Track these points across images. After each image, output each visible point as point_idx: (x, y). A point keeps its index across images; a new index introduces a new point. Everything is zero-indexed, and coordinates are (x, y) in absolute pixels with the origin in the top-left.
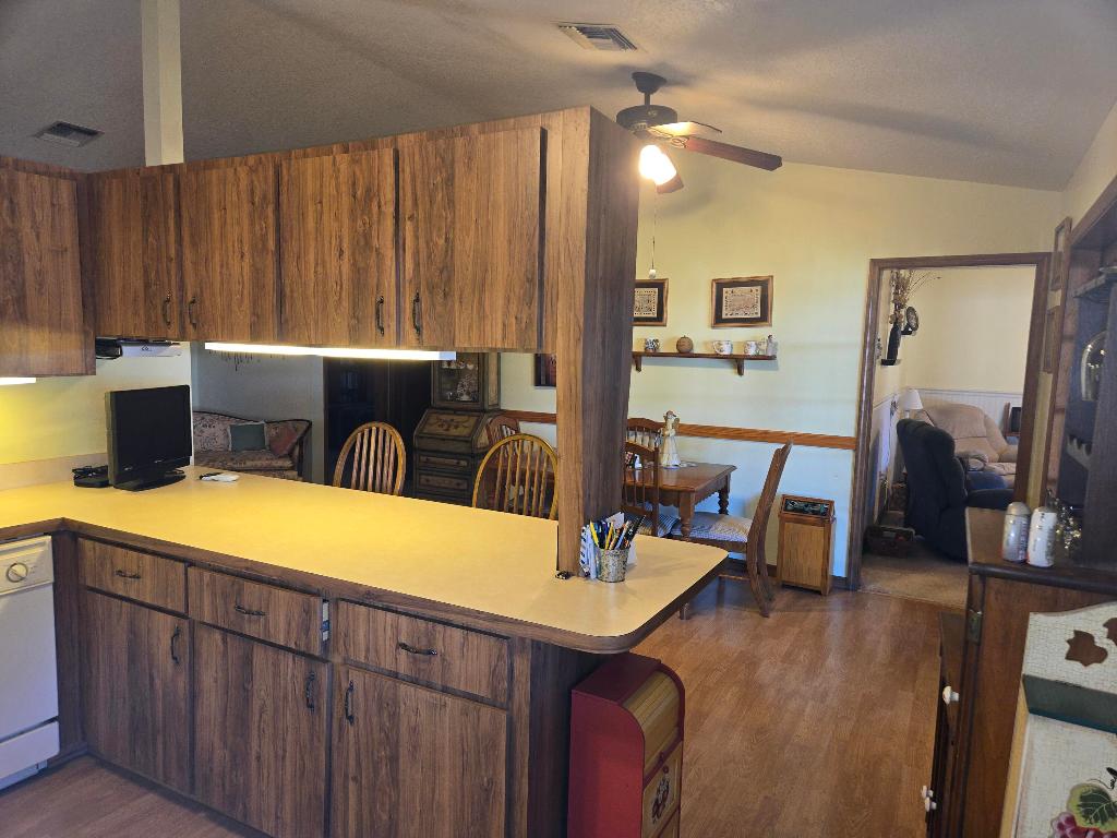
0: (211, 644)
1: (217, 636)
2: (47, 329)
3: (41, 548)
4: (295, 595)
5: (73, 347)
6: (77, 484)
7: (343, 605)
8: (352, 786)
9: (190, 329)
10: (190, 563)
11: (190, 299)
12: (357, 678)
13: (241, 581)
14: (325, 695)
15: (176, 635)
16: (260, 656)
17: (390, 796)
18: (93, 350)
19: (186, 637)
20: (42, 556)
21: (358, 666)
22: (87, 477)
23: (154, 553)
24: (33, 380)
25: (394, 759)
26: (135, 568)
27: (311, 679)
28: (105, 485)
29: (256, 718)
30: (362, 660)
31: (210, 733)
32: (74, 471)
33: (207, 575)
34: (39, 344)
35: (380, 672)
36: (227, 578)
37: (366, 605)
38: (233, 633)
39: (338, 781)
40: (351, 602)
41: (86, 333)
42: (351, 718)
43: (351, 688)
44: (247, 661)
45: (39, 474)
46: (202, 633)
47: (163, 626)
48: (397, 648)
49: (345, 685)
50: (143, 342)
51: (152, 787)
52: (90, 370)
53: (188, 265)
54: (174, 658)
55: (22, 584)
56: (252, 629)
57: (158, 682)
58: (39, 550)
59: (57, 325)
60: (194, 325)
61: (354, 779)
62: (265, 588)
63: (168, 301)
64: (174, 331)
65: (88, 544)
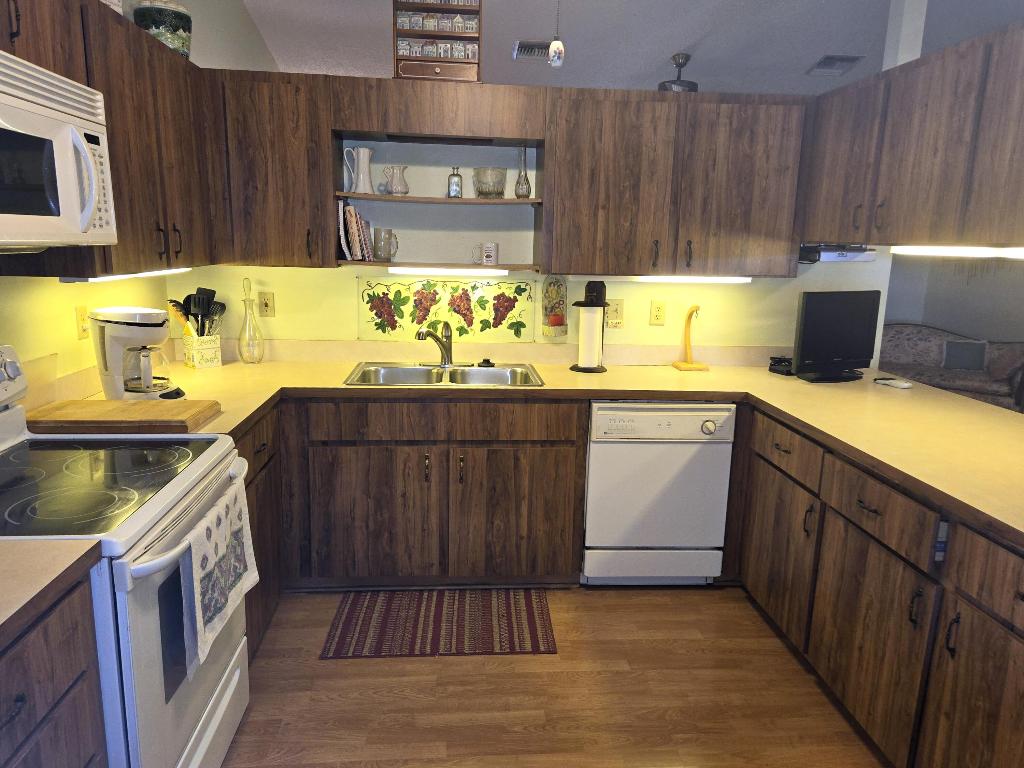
0: (835, 528)
1: (841, 522)
2: (763, 237)
3: (725, 414)
4: (913, 504)
5: (779, 253)
6: (771, 370)
7: (962, 530)
8: (943, 721)
9: (874, 231)
10: (829, 450)
11: (879, 203)
12: (964, 609)
13: (865, 476)
14: (930, 615)
15: (810, 510)
16: (874, 551)
17: (982, 754)
18: (797, 256)
19: (817, 516)
20: (728, 418)
21: (970, 600)
22: (779, 366)
23: (805, 436)
24: (749, 280)
25: (993, 717)
26: (788, 445)
27: (918, 595)
28: (789, 373)
29: (864, 611)
30: (974, 596)
31: (824, 609)
32: (772, 358)
33: (839, 463)
34: (757, 252)
35: (995, 617)
36: (855, 470)
37: (988, 538)
38: (854, 524)
39: (931, 709)
40: (971, 528)
41: (793, 241)
42: (952, 652)
43: (957, 620)
44: (862, 555)
45: (747, 357)
46: (829, 516)
47: (802, 499)
48: (1016, 597)
49: (952, 615)
50: (841, 248)
51: (780, 634)
52: (792, 274)
53: (884, 168)
54: (806, 531)
55: (711, 438)
56: (869, 525)
57: (792, 548)
58: (727, 414)
59: (772, 234)
60: (879, 228)
61: (947, 715)
62: (886, 489)
63: (860, 206)
64: (860, 235)
65: (759, 417)
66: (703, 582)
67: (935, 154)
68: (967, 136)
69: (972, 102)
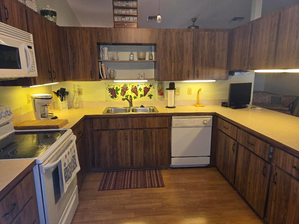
0: (241, 149)
1: (243, 148)
2: (219, 69)
3: (209, 119)
4: (263, 142)
5: (223, 73)
6: (222, 106)
7: (277, 149)
8: (273, 202)
9: (250, 66)
10: (239, 128)
11: (251, 58)
12: (278, 171)
13: (249, 135)
14: (269, 173)
15: (234, 145)
16: (252, 156)
17: (285, 211)
18: (228, 74)
19: (236, 146)
21: (280, 168)
22: (224, 105)
23: (232, 124)
24: (215, 81)
25: (287, 201)
26: (227, 126)
27: (265, 167)
28: (227, 107)
29: (250, 172)
30: (281, 167)
31: (239, 172)
32: (222, 103)
33: (242, 131)
34: (217, 73)
35: (287, 173)
36: (246, 133)
37: (284, 150)
38: (246, 148)
39: (270, 199)
40: (279, 148)
41: (227, 69)
42: (275, 183)
43: (276, 174)
44: (249, 157)
45: (215, 103)
46: (240, 146)
47: (232, 142)
48: (292, 167)
49: (275, 173)
50: (240, 71)
51: (227, 180)
52: (227, 79)
53: (252, 48)
54: (233, 150)
55: (206, 125)
56: (251, 148)
57: (229, 155)
58: (210, 119)
59: (221, 68)
60: (251, 65)
61: (274, 201)
62: (255, 138)
63: (245, 59)
64: (246, 67)
65: (219, 119)
66: (205, 166)
67: (266, 44)
68: (275, 39)
69: (276, 29)
